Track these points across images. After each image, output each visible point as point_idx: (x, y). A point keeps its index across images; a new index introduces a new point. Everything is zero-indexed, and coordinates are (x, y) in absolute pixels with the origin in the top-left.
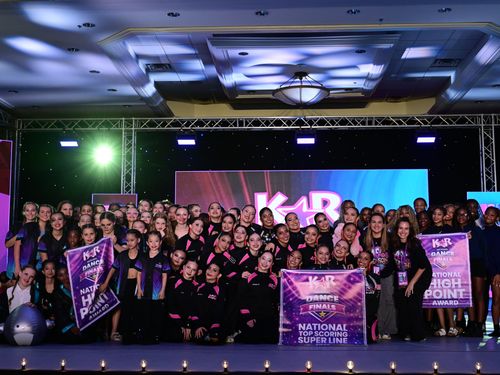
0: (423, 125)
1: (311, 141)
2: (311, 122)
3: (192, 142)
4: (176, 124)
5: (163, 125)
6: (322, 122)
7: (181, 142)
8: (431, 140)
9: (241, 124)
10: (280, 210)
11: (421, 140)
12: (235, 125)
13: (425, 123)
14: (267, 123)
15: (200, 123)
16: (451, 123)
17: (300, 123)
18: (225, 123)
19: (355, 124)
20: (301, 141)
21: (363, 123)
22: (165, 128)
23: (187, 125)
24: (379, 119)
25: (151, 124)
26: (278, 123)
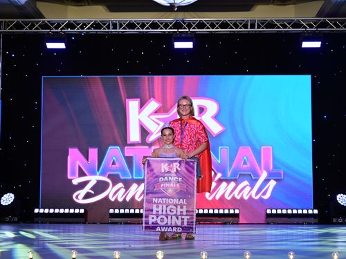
0: (309, 29)
1: (189, 45)
2: (189, 26)
3: (62, 46)
4: (45, 26)
5: (31, 28)
6: (201, 25)
7: (50, 45)
8: (317, 44)
9: (115, 26)
10: (153, 117)
11: (306, 45)
12: (108, 27)
13: (311, 26)
14: (143, 26)
15: (70, 25)
16: (338, 27)
17: (177, 25)
18: (97, 25)
19: (237, 26)
20: (178, 45)
21: (245, 26)
22: (33, 30)
23: (57, 27)
24: (263, 22)
25: (18, 26)
26: (154, 25)
